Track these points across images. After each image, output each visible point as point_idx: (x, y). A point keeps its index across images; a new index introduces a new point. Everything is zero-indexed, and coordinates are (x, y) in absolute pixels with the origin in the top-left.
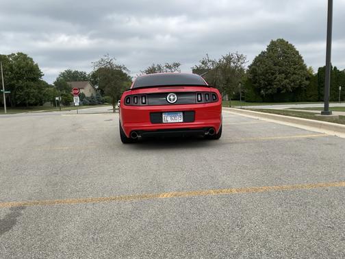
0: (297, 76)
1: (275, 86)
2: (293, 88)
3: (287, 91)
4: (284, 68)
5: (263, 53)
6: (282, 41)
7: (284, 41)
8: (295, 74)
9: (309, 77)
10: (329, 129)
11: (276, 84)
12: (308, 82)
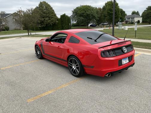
0: (53, 19)
1: (45, 23)
2: (52, 24)
3: (50, 25)
4: (47, 15)
5: (37, 7)
6: (45, 2)
7: (46, 3)
8: (53, 18)
9: (58, 19)
10: (139, 51)
11: (46, 22)
12: (57, 22)
